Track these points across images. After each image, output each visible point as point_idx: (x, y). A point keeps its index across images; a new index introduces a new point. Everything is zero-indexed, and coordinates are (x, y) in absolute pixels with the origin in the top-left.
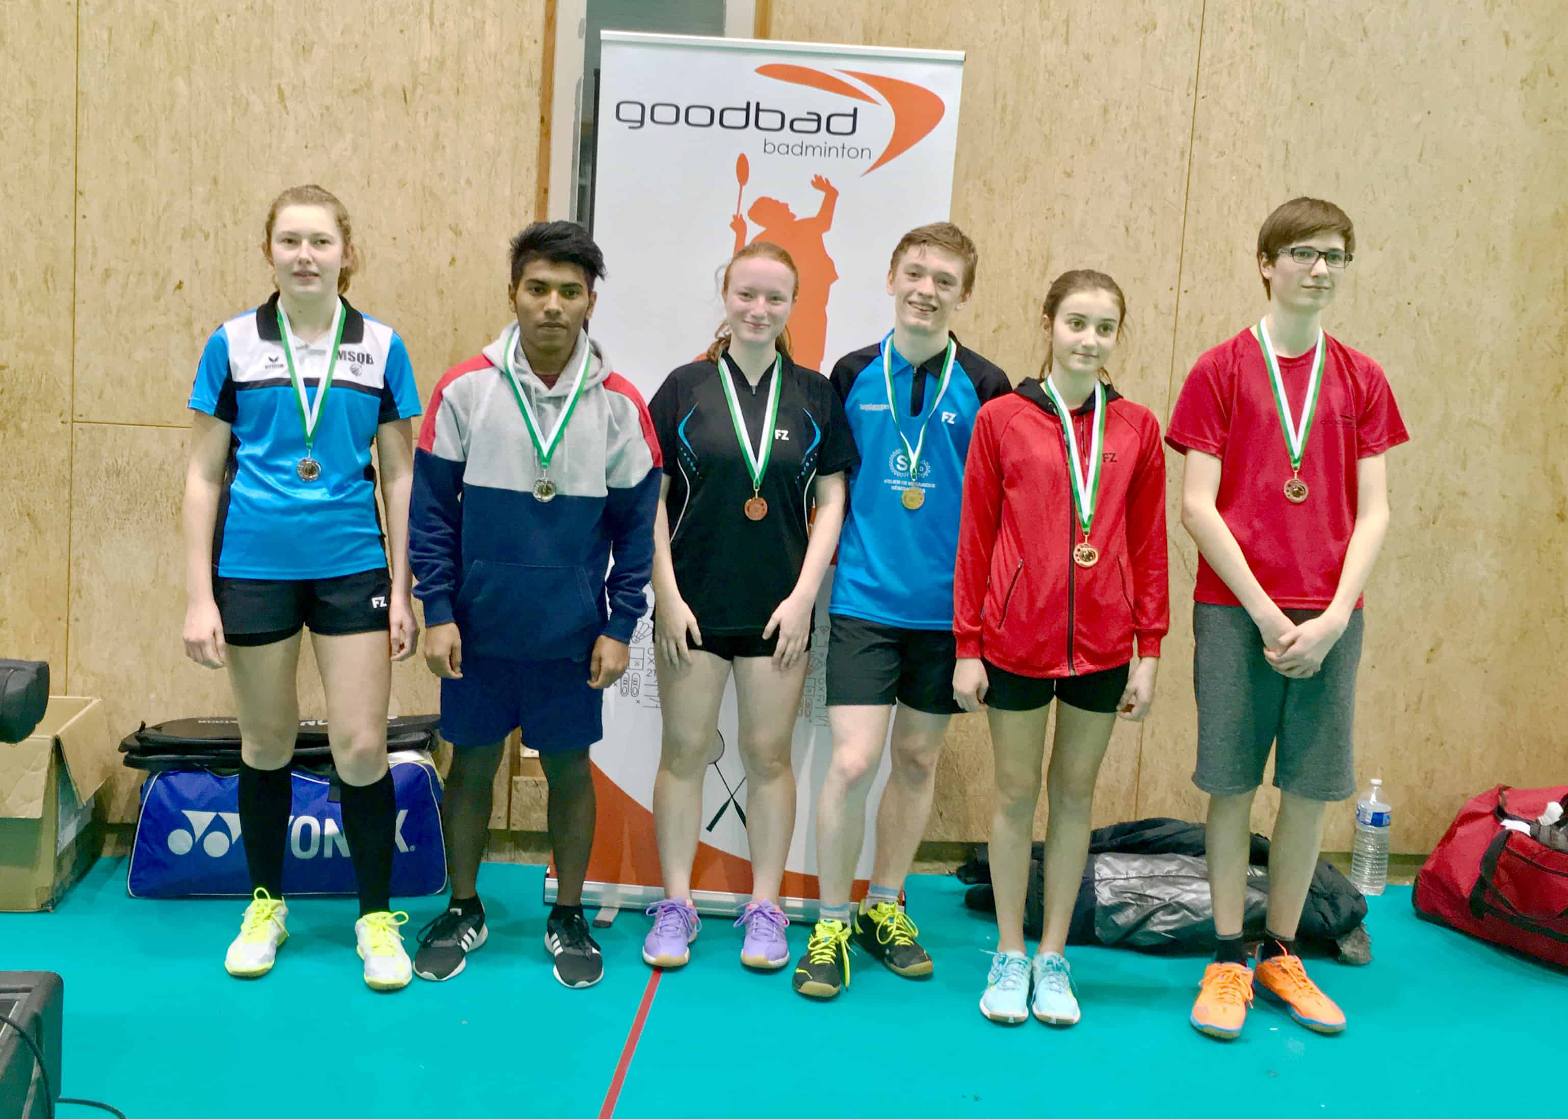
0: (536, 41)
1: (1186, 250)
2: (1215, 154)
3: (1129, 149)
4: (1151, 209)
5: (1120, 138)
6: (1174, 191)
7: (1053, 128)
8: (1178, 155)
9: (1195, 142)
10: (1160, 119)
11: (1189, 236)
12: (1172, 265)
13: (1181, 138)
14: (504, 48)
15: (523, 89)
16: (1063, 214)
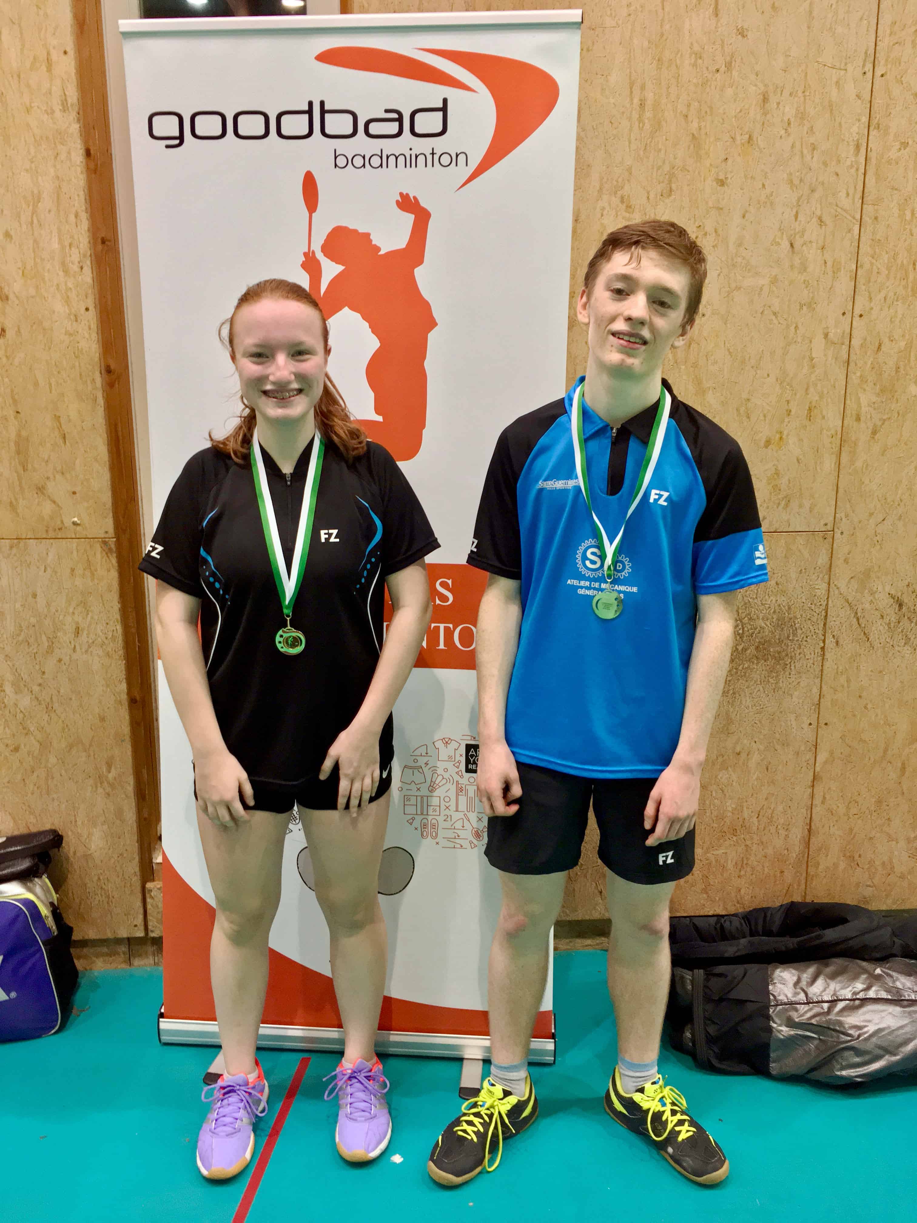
0: (65, 53)
1: (862, 266)
2: (897, 145)
3: (793, 146)
4: (820, 219)
5: (783, 132)
6: (848, 195)
7: (703, 124)
8: (852, 148)
9: (873, 133)
10: (831, 105)
11: (864, 248)
12: (844, 285)
13: (855, 129)
14: (28, 64)
15: (58, 114)
16: (716, 231)
